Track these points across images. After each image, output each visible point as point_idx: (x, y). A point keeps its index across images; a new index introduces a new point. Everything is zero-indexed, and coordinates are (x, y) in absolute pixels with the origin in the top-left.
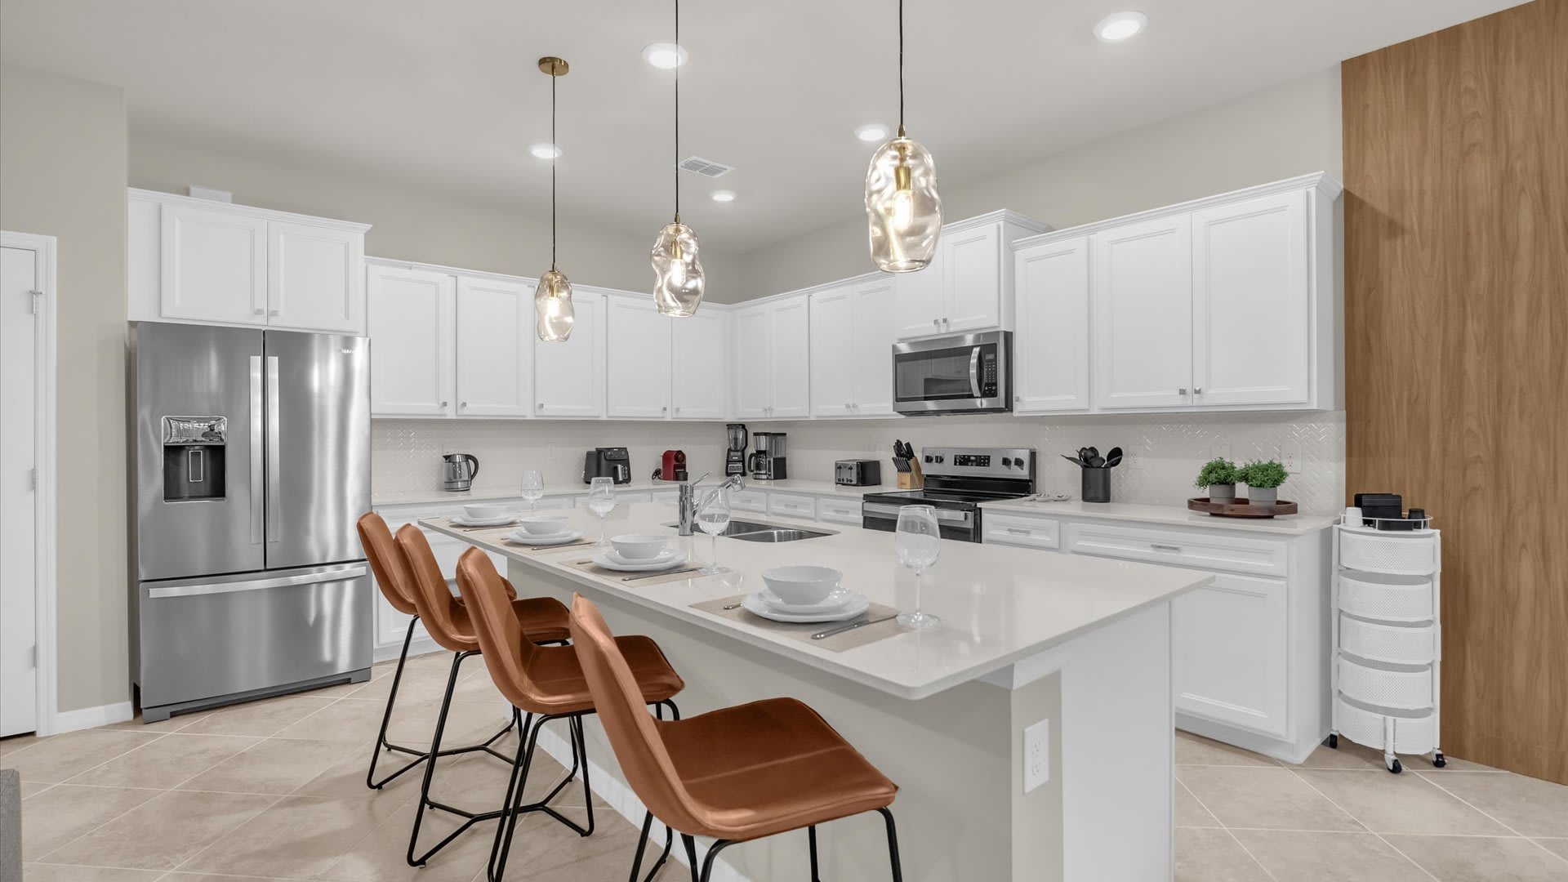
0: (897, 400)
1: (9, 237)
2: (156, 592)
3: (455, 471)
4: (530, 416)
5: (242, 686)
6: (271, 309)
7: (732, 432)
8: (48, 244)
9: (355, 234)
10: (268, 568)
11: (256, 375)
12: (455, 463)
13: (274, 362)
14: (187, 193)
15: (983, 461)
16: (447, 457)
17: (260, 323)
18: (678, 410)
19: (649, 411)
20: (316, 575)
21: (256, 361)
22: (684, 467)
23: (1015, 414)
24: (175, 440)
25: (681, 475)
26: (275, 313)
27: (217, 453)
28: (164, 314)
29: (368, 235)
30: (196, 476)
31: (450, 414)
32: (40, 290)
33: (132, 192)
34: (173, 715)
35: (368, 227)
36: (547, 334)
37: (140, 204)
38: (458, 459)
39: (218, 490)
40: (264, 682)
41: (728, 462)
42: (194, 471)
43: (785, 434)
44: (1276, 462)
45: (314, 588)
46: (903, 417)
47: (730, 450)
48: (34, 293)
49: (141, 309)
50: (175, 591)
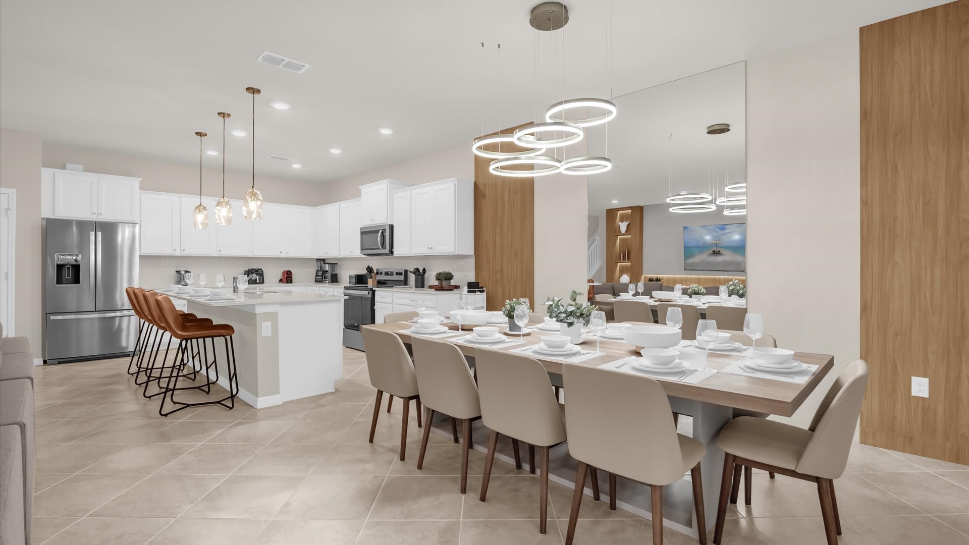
0: (362, 249)
1: (3, 190)
2: (52, 317)
3: (181, 278)
4: (215, 255)
5: (87, 353)
6: (99, 212)
7: (319, 263)
8: (13, 192)
9: (135, 182)
10: (97, 310)
11: (92, 238)
12: (181, 274)
13: (99, 234)
14: (64, 168)
15: (392, 274)
16: (177, 272)
17: (94, 218)
18: (287, 253)
19: (275, 253)
20: (118, 314)
21: (92, 234)
22: (291, 277)
23: (394, 255)
24: (60, 262)
25: (289, 281)
26: (101, 214)
27: (76, 268)
28: (56, 214)
29: (141, 182)
30: (68, 276)
31: (178, 254)
32: (10, 208)
33: (43, 169)
34: (59, 363)
35: (141, 179)
36: (198, 226)
37: (46, 174)
38: (182, 272)
39: (76, 280)
40: (96, 352)
41: (316, 276)
42: (67, 275)
43: (337, 264)
44: (449, 272)
45: (118, 319)
46: (366, 256)
47: (317, 271)
48: (7, 209)
49: (46, 213)
50: (59, 317)
